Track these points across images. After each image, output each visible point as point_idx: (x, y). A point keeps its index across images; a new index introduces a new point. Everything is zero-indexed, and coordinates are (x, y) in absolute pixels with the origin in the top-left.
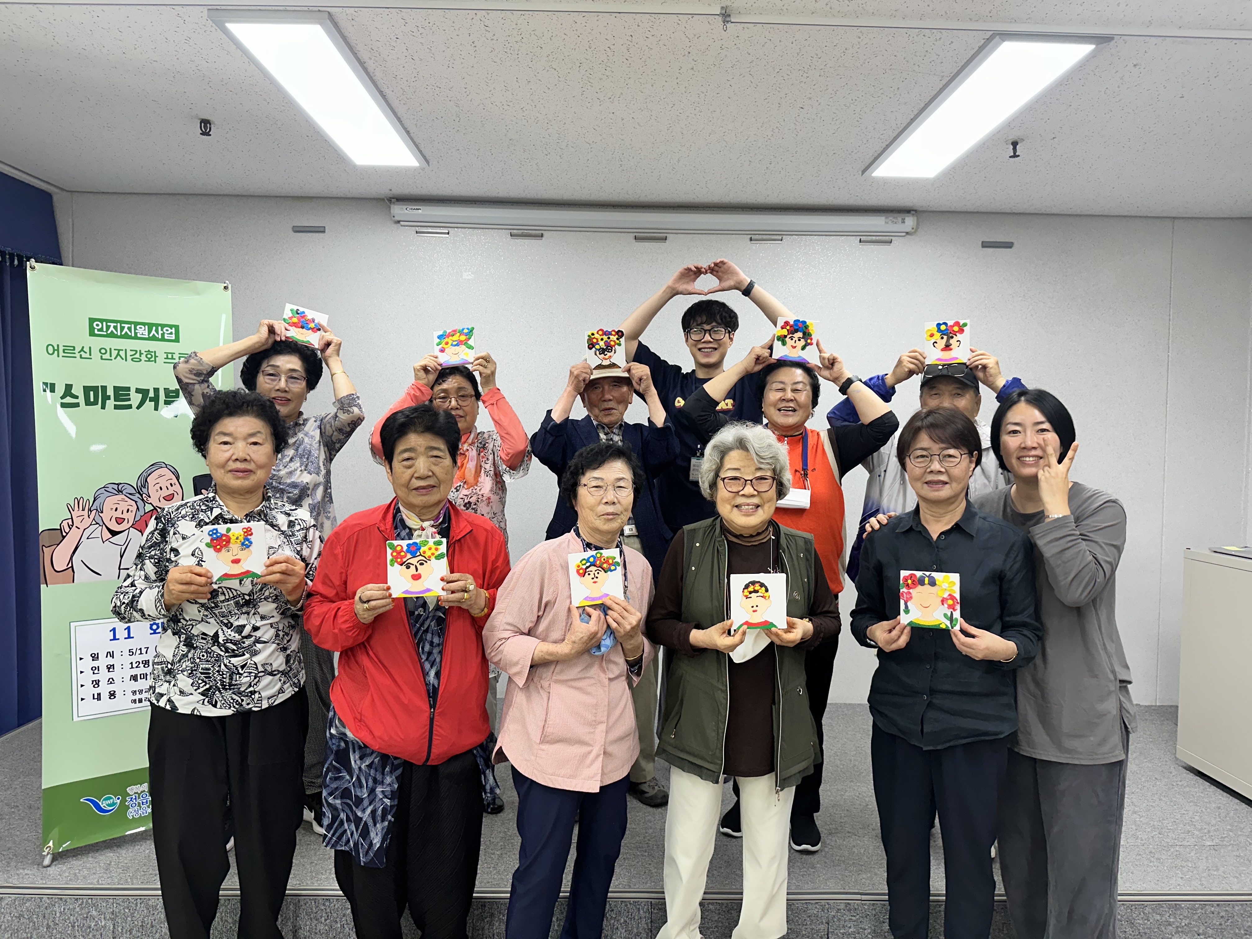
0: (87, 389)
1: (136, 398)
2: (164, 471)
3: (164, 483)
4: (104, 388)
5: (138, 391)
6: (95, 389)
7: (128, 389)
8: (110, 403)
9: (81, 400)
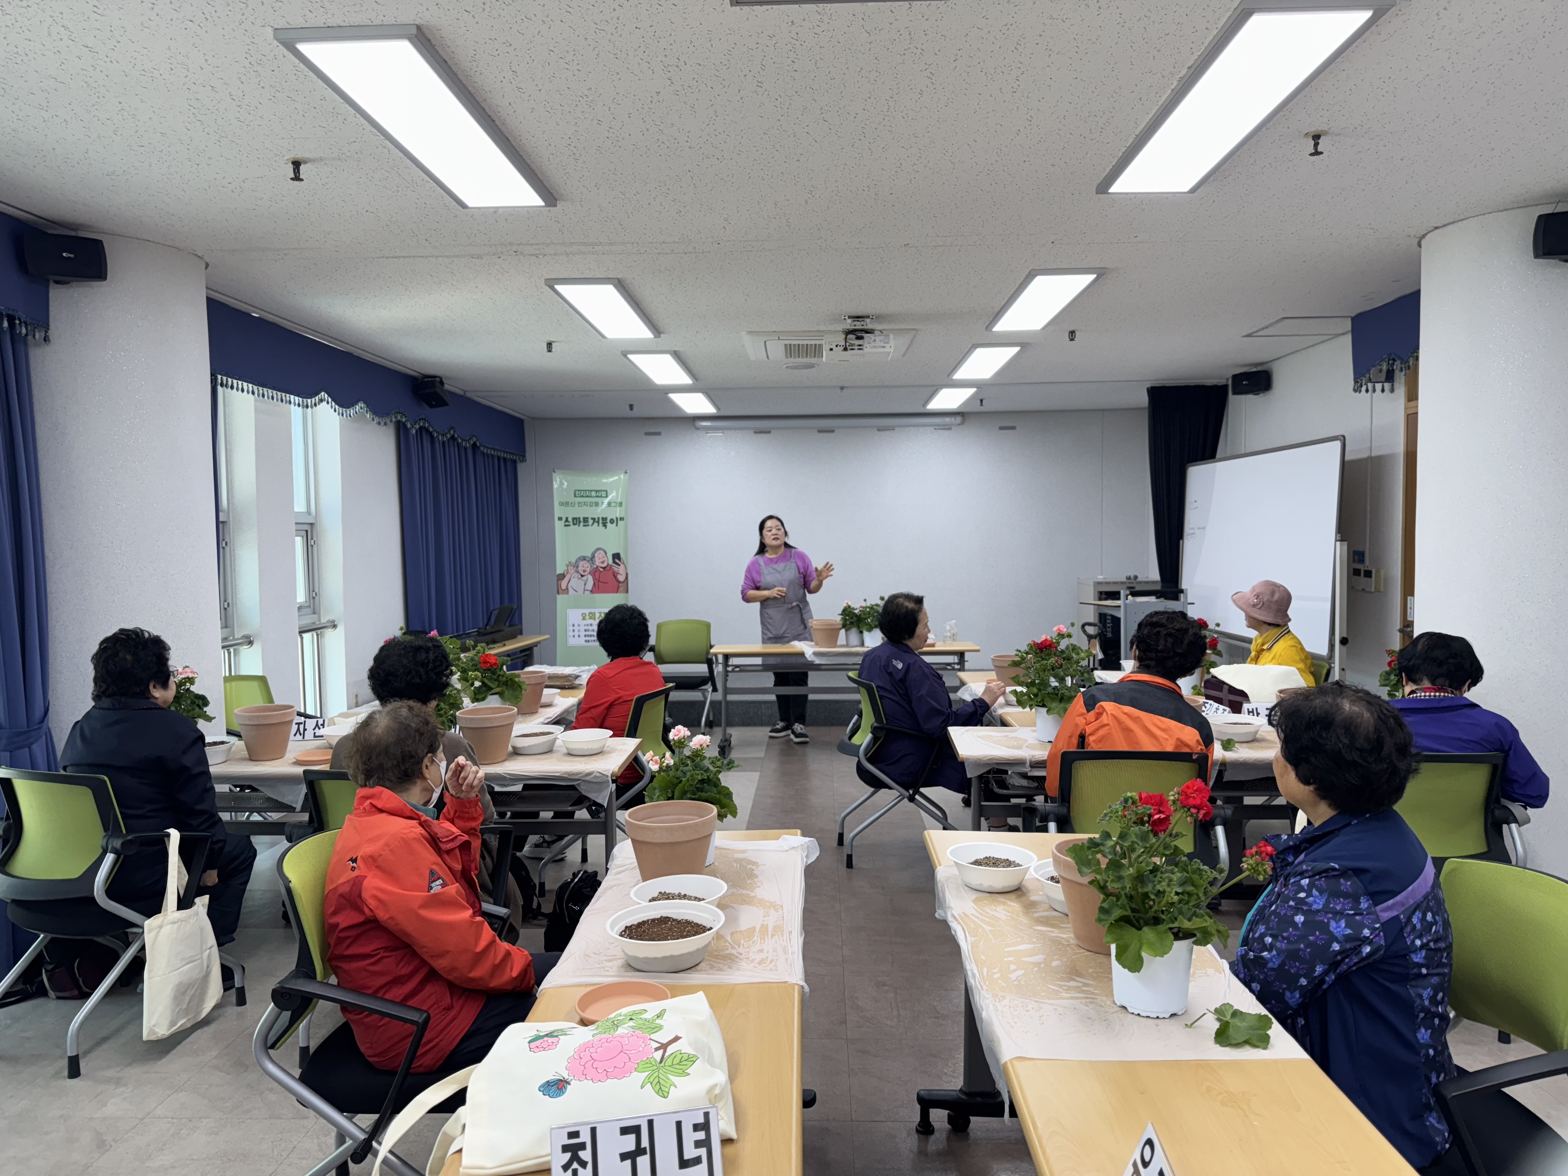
0: (573, 519)
1: (591, 522)
2: (601, 551)
3: (601, 556)
4: (579, 518)
5: (592, 519)
6: (576, 519)
7: (588, 518)
8: (582, 524)
9: (571, 523)
